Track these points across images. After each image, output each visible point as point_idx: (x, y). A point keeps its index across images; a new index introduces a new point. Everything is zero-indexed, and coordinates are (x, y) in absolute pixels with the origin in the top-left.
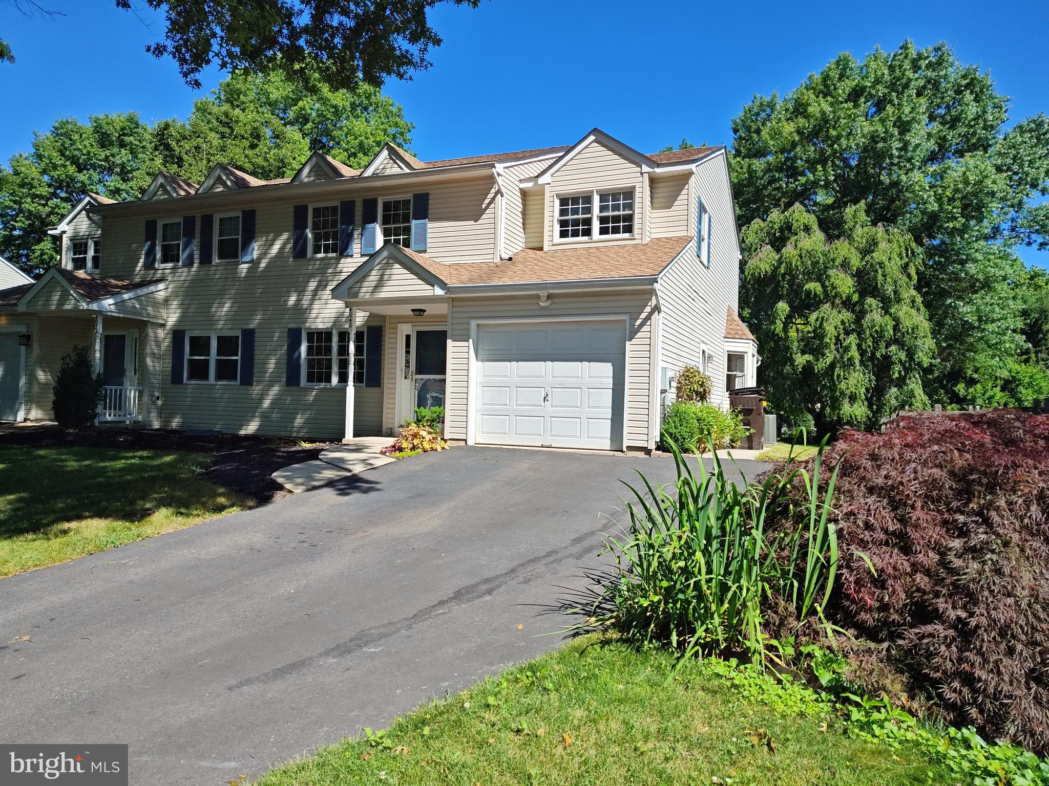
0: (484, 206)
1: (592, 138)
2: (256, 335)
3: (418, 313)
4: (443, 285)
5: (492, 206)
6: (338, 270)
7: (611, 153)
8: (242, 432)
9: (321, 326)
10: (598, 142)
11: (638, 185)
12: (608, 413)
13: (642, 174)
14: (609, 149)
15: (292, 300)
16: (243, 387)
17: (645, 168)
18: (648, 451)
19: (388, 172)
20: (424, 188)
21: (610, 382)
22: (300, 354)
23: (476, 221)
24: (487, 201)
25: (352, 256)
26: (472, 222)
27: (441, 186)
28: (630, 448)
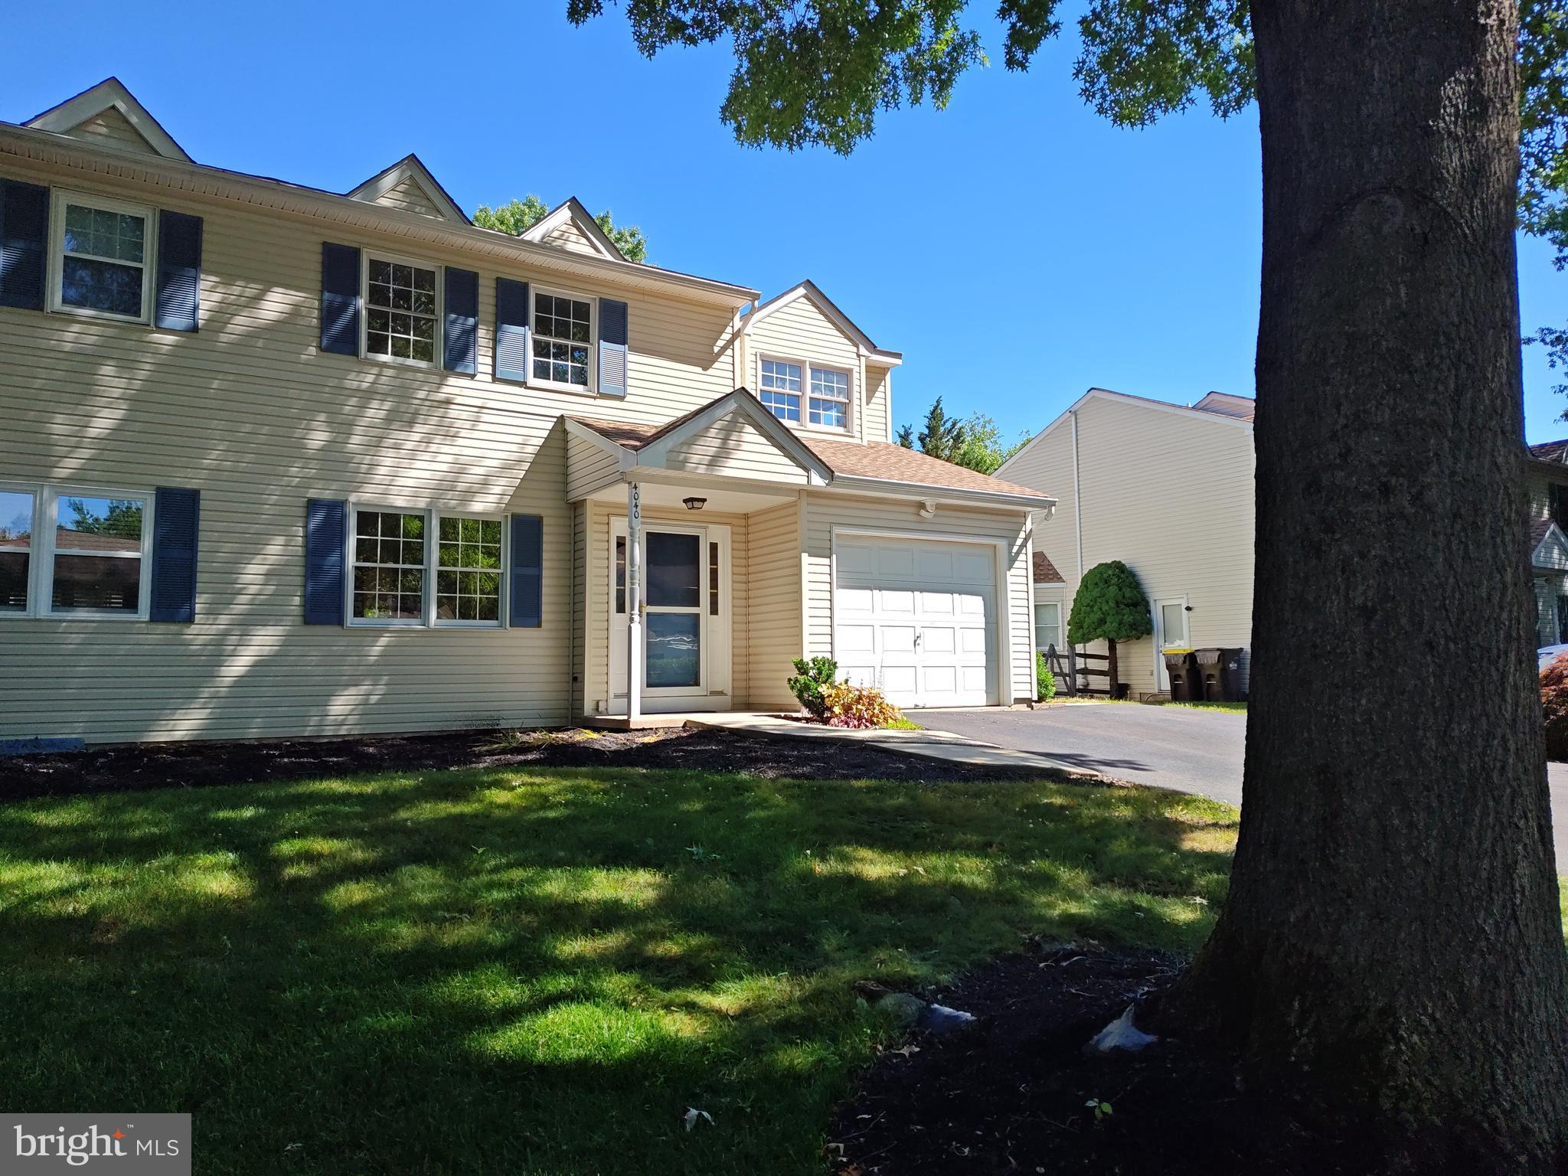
0: (716, 349)
1: (801, 291)
2: (203, 504)
3: (696, 504)
4: (828, 472)
5: (729, 352)
6: (440, 396)
7: (823, 318)
8: (160, 736)
9: (400, 502)
10: (809, 299)
11: (856, 369)
12: (982, 660)
13: (859, 356)
14: (822, 312)
15: (318, 438)
16: (161, 628)
17: (863, 351)
18: (1028, 702)
19: (571, 247)
20: (619, 293)
21: (980, 621)
22: (342, 558)
23: (705, 369)
24: (721, 343)
25: (472, 377)
26: (699, 370)
27: (646, 298)
28: (1018, 701)
